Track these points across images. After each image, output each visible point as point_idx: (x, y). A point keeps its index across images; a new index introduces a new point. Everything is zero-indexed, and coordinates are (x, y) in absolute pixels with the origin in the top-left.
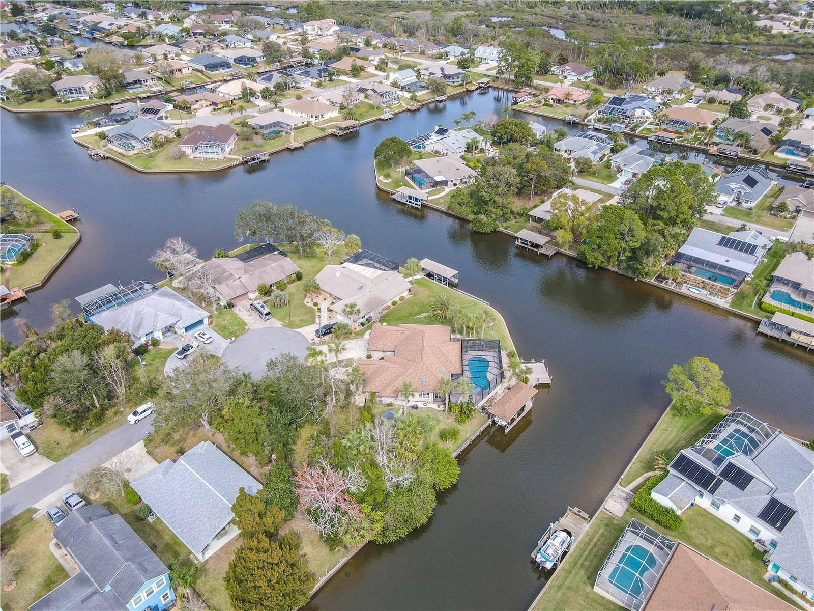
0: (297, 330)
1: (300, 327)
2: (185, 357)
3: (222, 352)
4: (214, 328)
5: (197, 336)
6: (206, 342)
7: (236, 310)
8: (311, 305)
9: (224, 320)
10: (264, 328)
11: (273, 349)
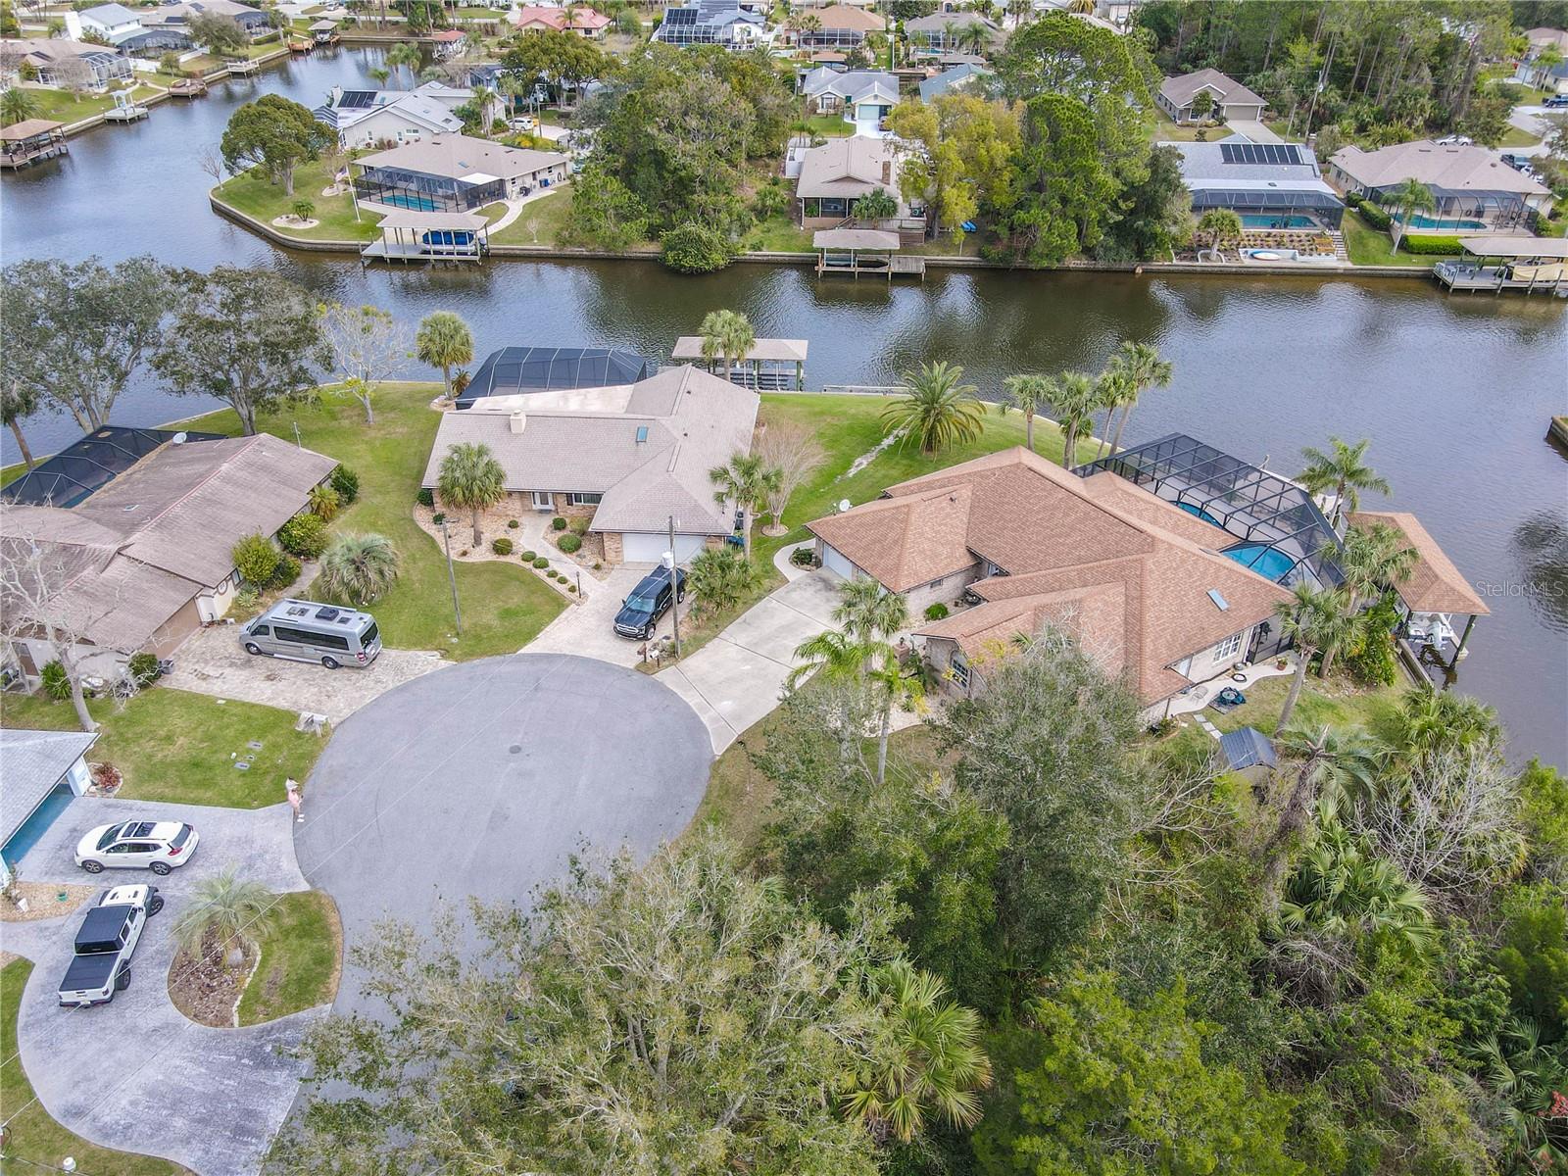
0: (529, 649)
1: (531, 635)
2: (122, 984)
3: (289, 866)
4: (147, 788)
5: (100, 856)
6: (179, 859)
7: (182, 679)
8: (482, 555)
9: (169, 739)
10: (385, 696)
11: (515, 750)
